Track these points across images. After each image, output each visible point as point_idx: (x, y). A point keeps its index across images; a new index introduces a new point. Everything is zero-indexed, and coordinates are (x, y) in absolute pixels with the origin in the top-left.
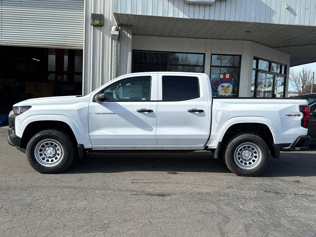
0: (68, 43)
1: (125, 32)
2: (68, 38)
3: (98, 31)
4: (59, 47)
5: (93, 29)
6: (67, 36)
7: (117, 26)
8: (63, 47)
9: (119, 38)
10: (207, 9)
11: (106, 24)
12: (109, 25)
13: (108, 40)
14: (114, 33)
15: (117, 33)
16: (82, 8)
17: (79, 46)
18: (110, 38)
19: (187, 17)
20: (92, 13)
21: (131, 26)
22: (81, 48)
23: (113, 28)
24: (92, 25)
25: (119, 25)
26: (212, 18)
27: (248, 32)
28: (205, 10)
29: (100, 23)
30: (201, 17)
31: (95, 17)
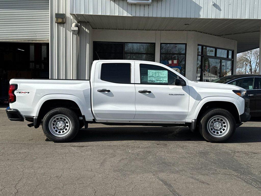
0: (37, 38)
1: (84, 28)
2: (37, 34)
3: (62, 28)
4: (29, 41)
5: (57, 26)
6: (36, 32)
7: (77, 23)
8: (33, 41)
9: (79, 33)
10: (146, 8)
11: (68, 22)
12: (70, 22)
13: (70, 34)
14: (74, 29)
15: (76, 29)
16: (48, 9)
17: (46, 40)
18: (72, 33)
19: (130, 15)
20: (56, 13)
21: (89, 22)
22: (48, 42)
23: (74, 25)
24: (56, 22)
25: (78, 22)
26: (150, 15)
27: (187, 25)
28: (144, 9)
29: (63, 21)
30: (142, 15)
31: (59, 16)
